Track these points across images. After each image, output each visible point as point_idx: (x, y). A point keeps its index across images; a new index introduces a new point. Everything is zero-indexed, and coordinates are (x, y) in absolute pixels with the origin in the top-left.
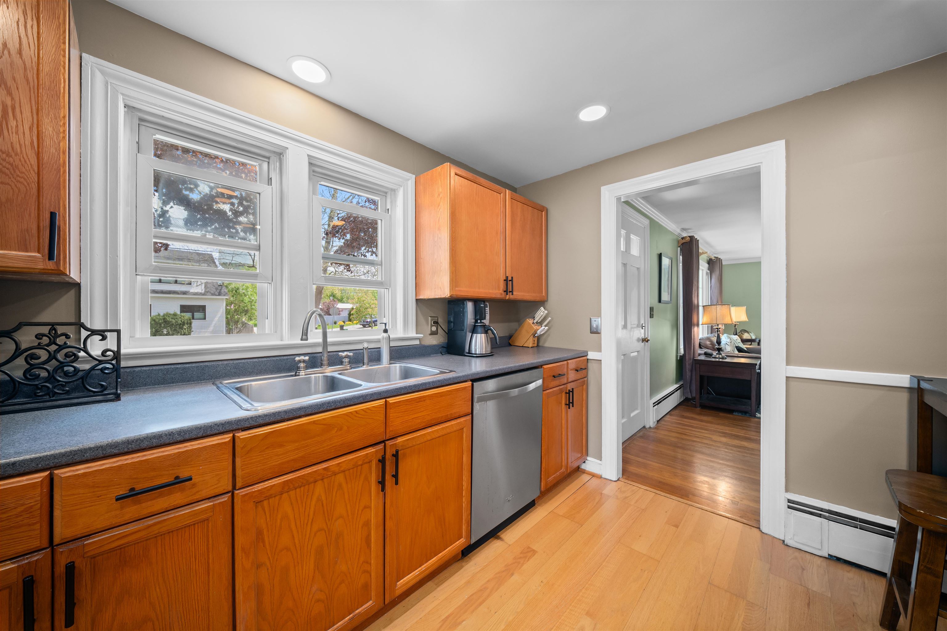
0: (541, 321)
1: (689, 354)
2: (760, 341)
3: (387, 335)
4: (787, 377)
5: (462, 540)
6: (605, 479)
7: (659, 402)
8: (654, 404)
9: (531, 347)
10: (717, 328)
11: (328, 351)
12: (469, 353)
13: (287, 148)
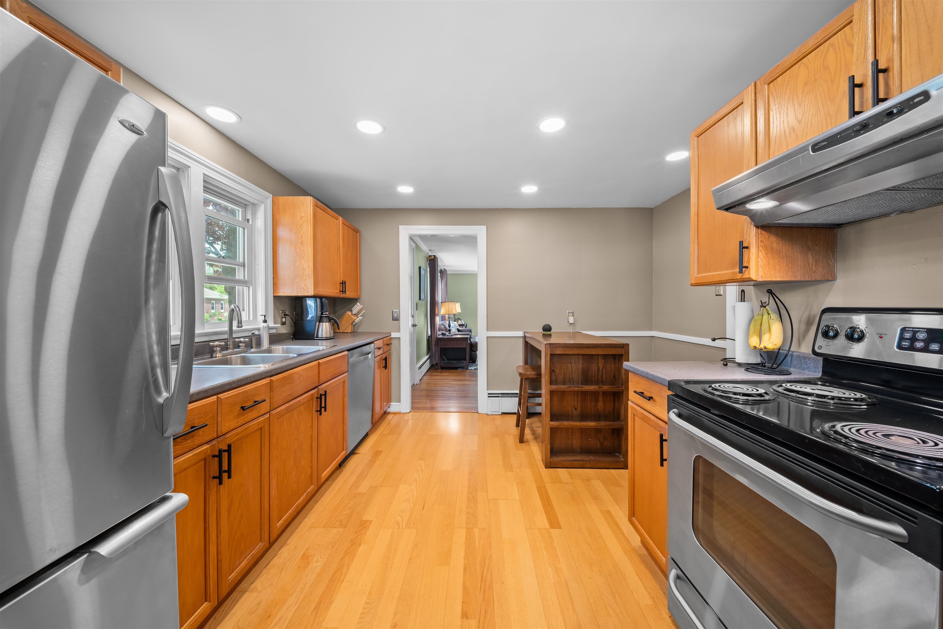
0: (357, 313)
1: (434, 335)
2: (466, 325)
3: (267, 324)
4: (487, 337)
5: (344, 452)
6: (403, 413)
7: (420, 368)
8: (419, 368)
9: (350, 333)
10: (449, 317)
11: (233, 337)
12: (317, 337)
13: (190, 167)
